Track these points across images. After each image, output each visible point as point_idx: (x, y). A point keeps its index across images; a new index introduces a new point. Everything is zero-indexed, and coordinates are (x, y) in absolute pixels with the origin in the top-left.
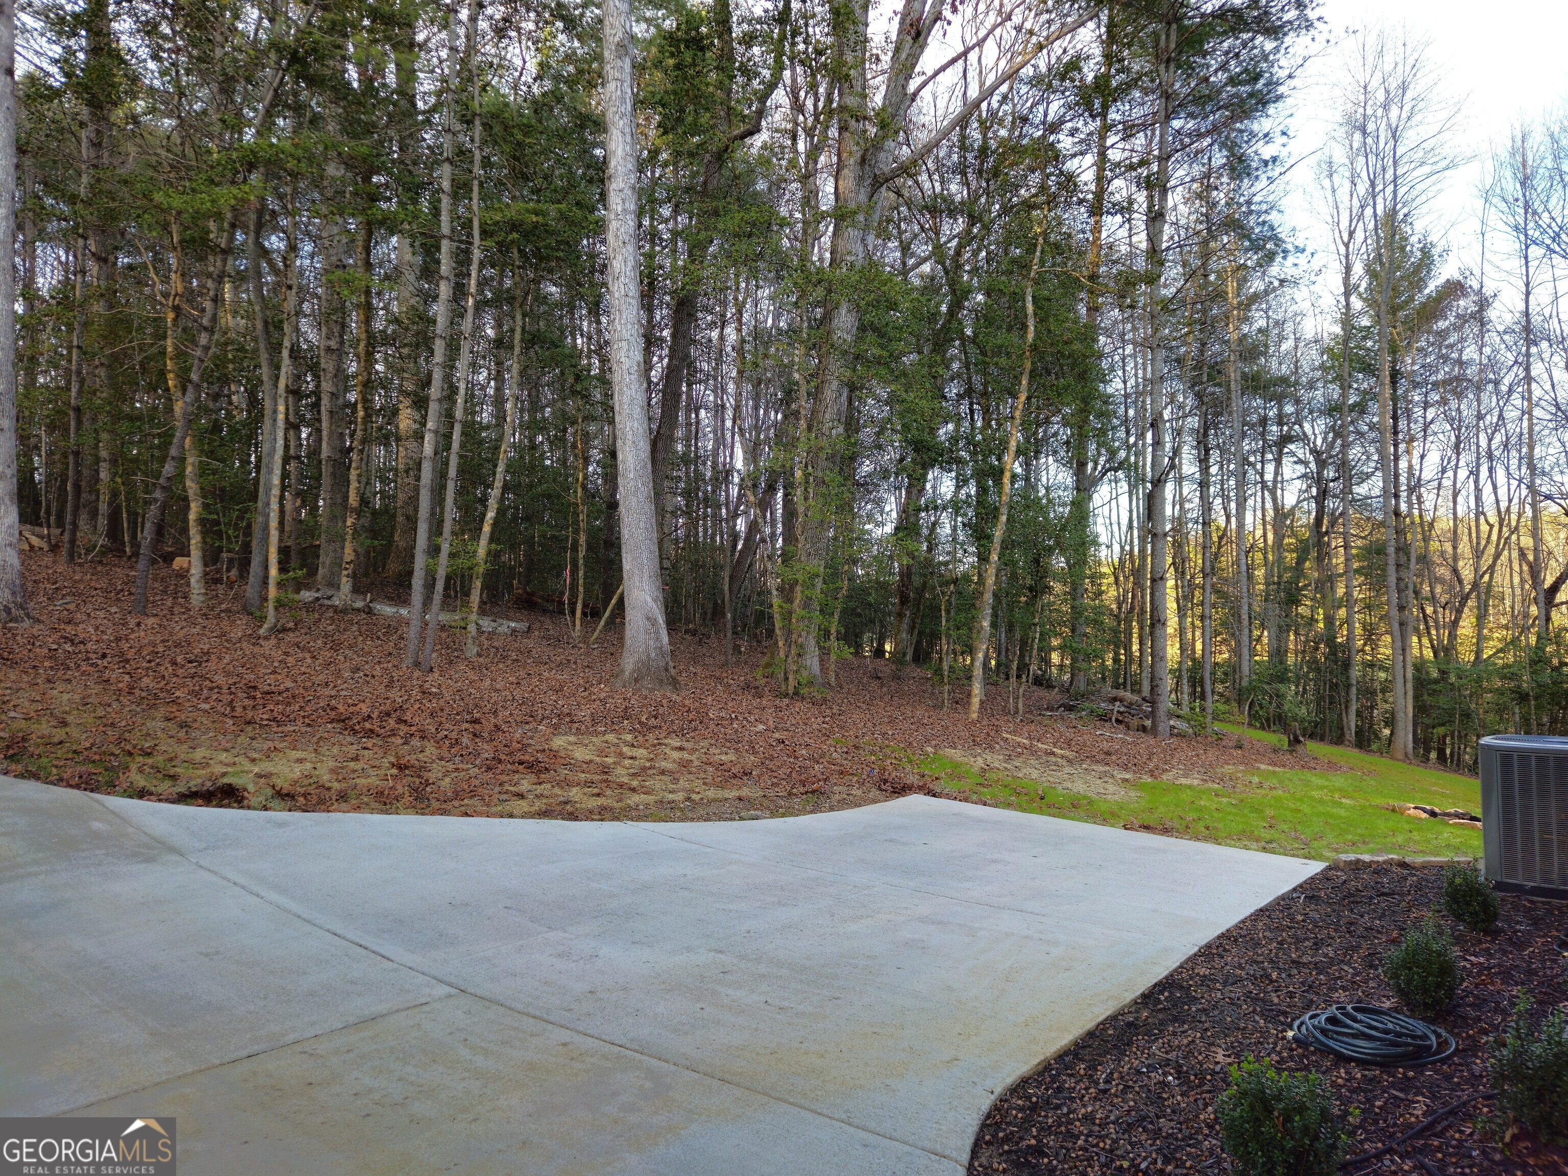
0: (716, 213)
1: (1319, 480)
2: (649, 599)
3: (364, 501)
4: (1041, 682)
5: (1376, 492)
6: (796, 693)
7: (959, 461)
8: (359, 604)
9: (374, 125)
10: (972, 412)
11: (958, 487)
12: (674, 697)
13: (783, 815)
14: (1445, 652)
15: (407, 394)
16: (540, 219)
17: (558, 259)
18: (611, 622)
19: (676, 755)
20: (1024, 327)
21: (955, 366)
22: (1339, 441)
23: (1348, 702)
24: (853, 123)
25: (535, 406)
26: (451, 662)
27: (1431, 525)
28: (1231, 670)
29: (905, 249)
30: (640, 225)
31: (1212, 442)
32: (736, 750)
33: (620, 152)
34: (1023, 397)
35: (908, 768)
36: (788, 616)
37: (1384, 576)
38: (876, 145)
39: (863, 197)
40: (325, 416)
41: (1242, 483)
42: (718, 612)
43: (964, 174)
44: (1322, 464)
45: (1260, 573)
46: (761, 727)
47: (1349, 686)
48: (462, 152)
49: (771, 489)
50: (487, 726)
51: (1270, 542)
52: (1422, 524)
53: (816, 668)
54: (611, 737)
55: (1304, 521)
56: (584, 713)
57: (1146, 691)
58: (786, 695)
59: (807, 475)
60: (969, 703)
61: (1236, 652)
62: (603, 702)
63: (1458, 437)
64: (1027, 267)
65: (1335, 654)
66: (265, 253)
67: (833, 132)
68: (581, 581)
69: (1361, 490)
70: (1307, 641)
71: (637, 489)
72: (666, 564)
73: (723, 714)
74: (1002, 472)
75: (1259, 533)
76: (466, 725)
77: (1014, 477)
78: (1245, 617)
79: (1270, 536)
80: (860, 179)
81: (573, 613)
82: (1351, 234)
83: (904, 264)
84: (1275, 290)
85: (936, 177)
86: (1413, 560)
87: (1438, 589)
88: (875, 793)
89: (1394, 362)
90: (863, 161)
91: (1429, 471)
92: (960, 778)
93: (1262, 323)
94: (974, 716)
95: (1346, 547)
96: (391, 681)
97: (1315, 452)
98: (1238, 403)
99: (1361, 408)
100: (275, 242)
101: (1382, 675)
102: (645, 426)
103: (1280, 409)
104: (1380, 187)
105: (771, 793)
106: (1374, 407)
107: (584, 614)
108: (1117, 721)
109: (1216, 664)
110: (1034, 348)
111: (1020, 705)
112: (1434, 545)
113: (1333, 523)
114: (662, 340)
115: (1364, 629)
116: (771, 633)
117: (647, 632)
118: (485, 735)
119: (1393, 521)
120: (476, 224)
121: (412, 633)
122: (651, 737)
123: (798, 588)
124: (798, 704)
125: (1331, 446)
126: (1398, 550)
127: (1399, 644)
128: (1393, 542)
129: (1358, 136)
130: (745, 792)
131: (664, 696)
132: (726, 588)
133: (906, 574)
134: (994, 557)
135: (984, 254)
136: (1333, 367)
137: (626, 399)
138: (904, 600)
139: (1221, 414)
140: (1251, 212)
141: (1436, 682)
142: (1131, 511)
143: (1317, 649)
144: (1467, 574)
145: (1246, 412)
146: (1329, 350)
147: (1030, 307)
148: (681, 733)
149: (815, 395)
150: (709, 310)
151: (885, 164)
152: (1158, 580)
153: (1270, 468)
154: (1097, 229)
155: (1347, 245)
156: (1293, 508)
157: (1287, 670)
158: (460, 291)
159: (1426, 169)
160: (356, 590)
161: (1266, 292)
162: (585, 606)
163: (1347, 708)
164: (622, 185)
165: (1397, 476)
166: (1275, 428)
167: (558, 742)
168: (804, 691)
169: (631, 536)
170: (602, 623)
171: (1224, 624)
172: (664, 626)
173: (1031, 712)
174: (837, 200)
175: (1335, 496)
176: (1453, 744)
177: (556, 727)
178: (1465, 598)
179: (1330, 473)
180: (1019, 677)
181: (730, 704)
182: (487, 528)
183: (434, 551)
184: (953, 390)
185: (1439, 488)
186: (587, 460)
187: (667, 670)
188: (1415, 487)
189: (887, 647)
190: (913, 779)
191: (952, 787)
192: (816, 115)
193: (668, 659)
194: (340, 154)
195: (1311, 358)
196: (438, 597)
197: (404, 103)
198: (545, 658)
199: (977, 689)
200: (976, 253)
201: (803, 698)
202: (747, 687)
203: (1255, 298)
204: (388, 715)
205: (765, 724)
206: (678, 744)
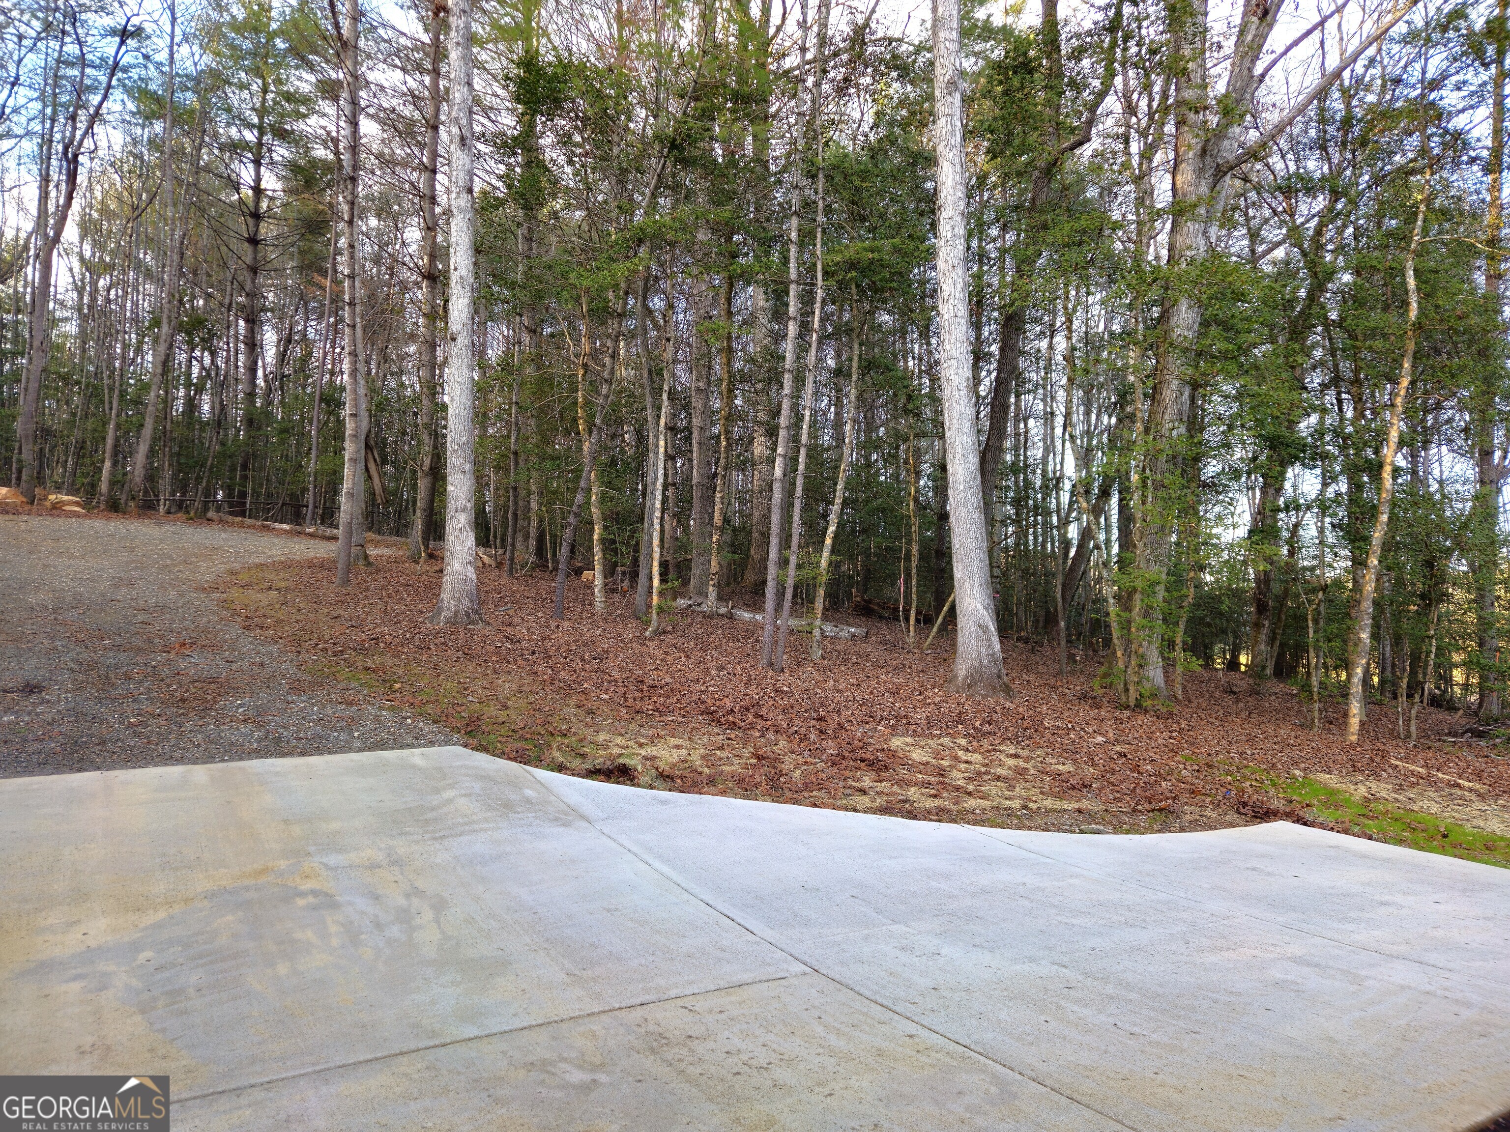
0: (1045, 227)
2: (980, 607)
3: (726, 520)
4: (1440, 704)
6: (1138, 705)
7: (1325, 456)
8: (723, 610)
9: (735, 192)
10: (1340, 402)
11: (1325, 485)
12: (1008, 704)
13: (1128, 832)
15: (761, 424)
16: (876, 255)
17: (891, 289)
18: (943, 629)
19: (1011, 762)
20: (1405, 304)
21: (1318, 353)
24: (1192, 116)
25: (871, 427)
26: (799, 664)
29: (1254, 236)
30: (968, 248)
32: (1075, 760)
33: (950, 183)
34: (1405, 382)
35: (1272, 792)
36: (1126, 625)
38: (1220, 133)
39: (1204, 189)
40: (695, 448)
42: (1050, 620)
46: (1100, 739)
48: (808, 205)
49: (1105, 493)
50: (832, 724)
53: (1160, 680)
54: (946, 740)
56: (920, 716)
58: (1127, 707)
59: (1144, 479)
60: (1346, 724)
62: (938, 706)
64: (1406, 238)
66: (649, 312)
67: (1170, 128)
68: (914, 590)
71: (967, 500)
72: (997, 572)
73: (1059, 723)
74: (1381, 466)
76: (814, 722)
77: (1397, 471)
80: (1201, 171)
81: (907, 619)
83: (1253, 251)
85: (1290, 156)
88: (1231, 816)
90: (1204, 152)
92: (1337, 806)
94: (1354, 738)
96: (750, 679)
100: (657, 302)
102: (974, 439)
105: (1113, 808)
107: (918, 621)
110: (1419, 326)
111: (1413, 728)
114: (990, 355)
116: (1108, 642)
117: (978, 639)
118: (830, 732)
120: (819, 267)
121: (766, 636)
122: (985, 743)
123: (1137, 596)
124: (1141, 717)
130: (1085, 804)
131: (997, 703)
132: (1059, 596)
133: (1264, 580)
134: (1374, 561)
135: (1350, 230)
137: (955, 415)
138: (1262, 608)
147: (1411, 282)
148: (1015, 740)
149: (1154, 395)
150: (1038, 321)
151: (1229, 150)
154: (1496, 188)
158: (805, 328)
160: (720, 598)
162: (918, 613)
164: (951, 213)
167: (897, 743)
168: (1147, 703)
169: (962, 545)
170: (935, 629)
172: (995, 633)
173: (1427, 737)
174: (1174, 196)
177: (894, 728)
180: (1410, 696)
181: (1066, 714)
182: (828, 541)
183: (784, 562)
184: (1315, 380)
186: (918, 474)
187: (999, 677)
189: (1243, 659)
190: (1277, 804)
191: (1326, 816)
192: (1151, 115)
193: (1001, 666)
194: (707, 221)
196: (787, 604)
197: (759, 169)
198: (882, 662)
199: (1355, 708)
200: (1340, 231)
201: (1146, 711)
202: (1083, 697)
204: (747, 709)
205: (1104, 736)
206: (1013, 752)
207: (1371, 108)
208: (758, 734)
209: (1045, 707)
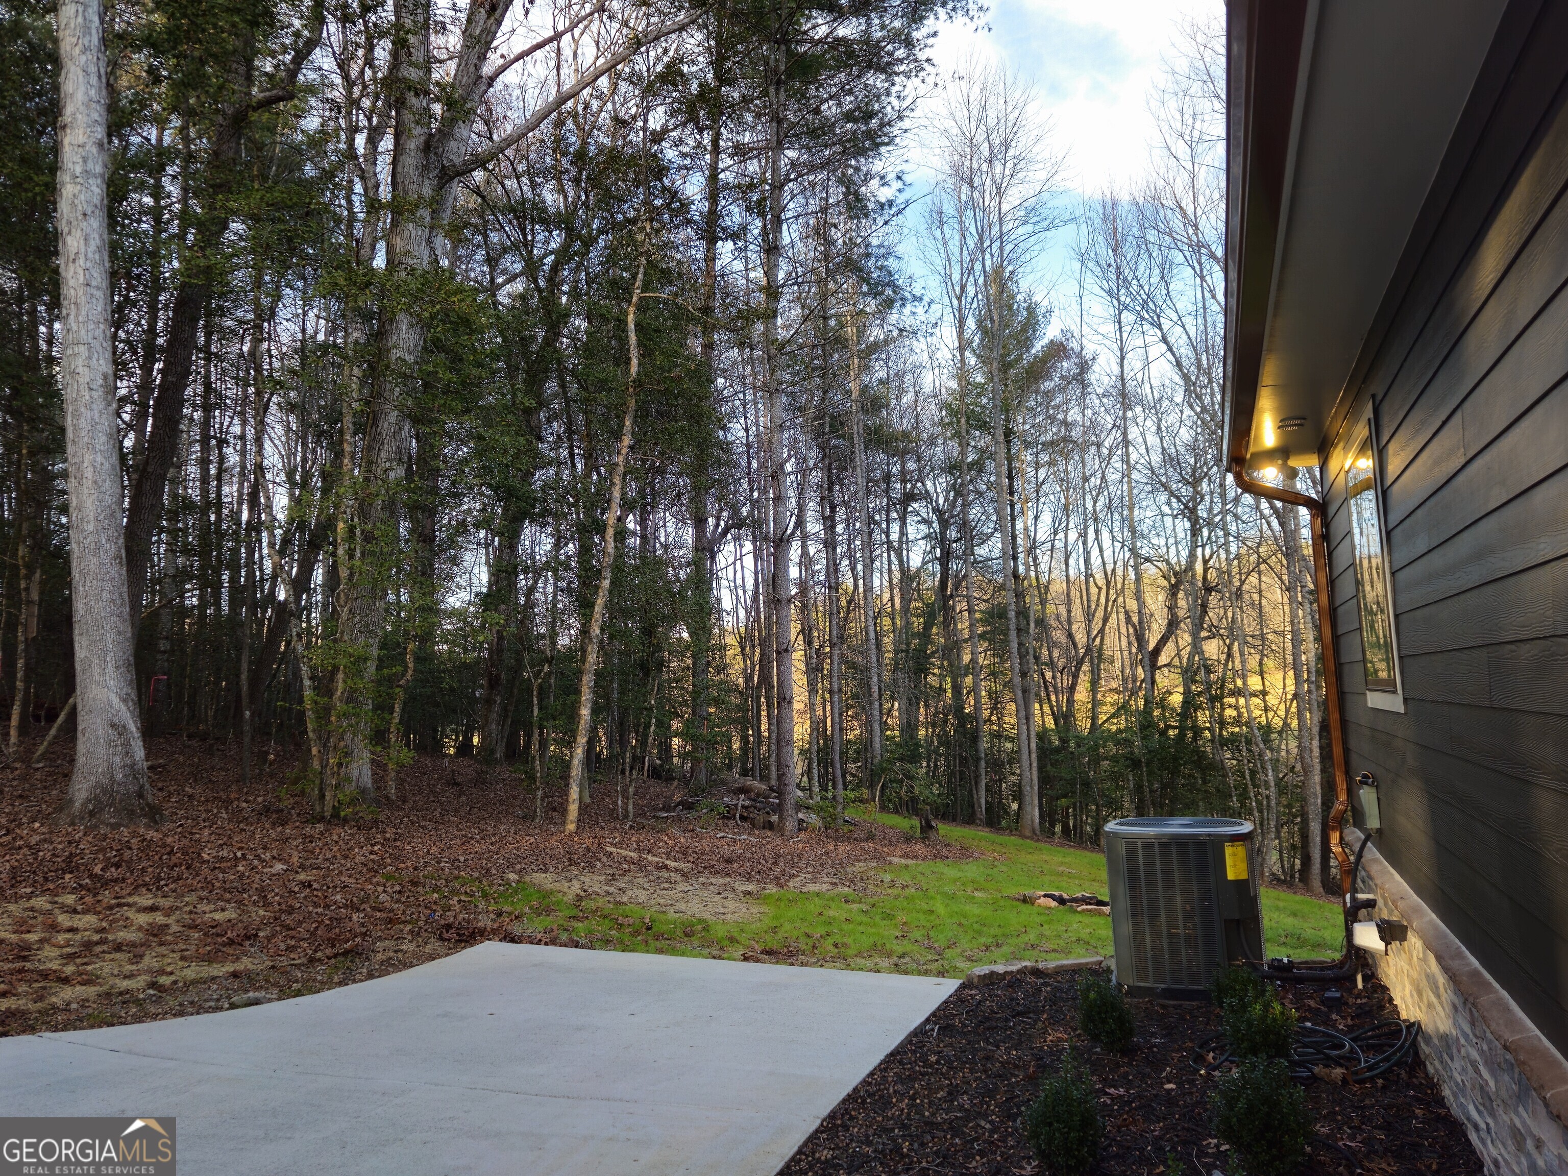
1: (941, 540)
2: (115, 699)
4: (661, 774)
5: (996, 553)
6: (335, 815)
12: (151, 834)
13: (299, 994)
14: (1065, 718)
19: (143, 919)
22: (960, 501)
23: (977, 777)
24: (413, 98)
27: (1047, 588)
28: (864, 747)
29: (492, 262)
31: (838, 499)
32: (240, 902)
34: (626, 441)
35: (482, 905)
36: (324, 713)
37: (1006, 642)
38: (446, 130)
39: (427, 190)
41: (869, 545)
44: (945, 525)
45: (888, 641)
46: (279, 867)
47: (978, 760)
51: (898, 606)
52: (1038, 586)
53: (367, 779)
54: (40, 902)
55: (929, 583)
57: (774, 782)
58: (321, 819)
59: (351, 530)
60: (564, 812)
61: (868, 726)
62: (34, 849)
63: (1066, 498)
64: (629, 290)
65: (963, 726)
68: (21, 674)
69: (982, 551)
70: (936, 714)
71: (99, 546)
73: (224, 853)
75: (886, 596)
78: (875, 689)
79: (897, 600)
80: (424, 169)
82: (963, 288)
84: (894, 340)
86: (1032, 625)
87: (1056, 654)
88: (434, 945)
89: (1008, 420)
90: (427, 147)
91: (1043, 532)
92: (548, 911)
93: (882, 374)
94: (571, 827)
95: (970, 611)
97: (937, 510)
98: (860, 458)
99: (978, 467)
101: (1009, 745)
103: (903, 466)
104: (987, 243)
105: (283, 962)
106: (990, 466)
107: (23, 719)
108: (742, 818)
109: (848, 741)
110: (638, 383)
111: (631, 807)
112: (1050, 608)
113: (957, 587)
115: (990, 698)
117: (109, 744)
119: (1011, 583)
122: (107, 897)
123: (340, 676)
124: (337, 830)
125: (953, 505)
126: (1018, 614)
127: (1023, 713)
128: (1013, 607)
129: (965, 189)
130: (245, 964)
132: (244, 677)
133: (497, 651)
134: (597, 629)
136: (951, 423)
138: (493, 683)
139: (846, 469)
140: (868, 255)
141: (1058, 750)
142: (756, 573)
143: (946, 721)
144: (1081, 638)
145: (870, 469)
146: (946, 406)
147: (633, 337)
148: (156, 886)
151: (455, 153)
152: (784, 651)
153: (895, 528)
154: (711, 257)
155: (959, 299)
156: (919, 570)
157: (917, 745)
159: (1029, 228)
161: (886, 342)
163: (977, 783)
164: (82, 139)
165: (1014, 537)
166: (898, 485)
168: (347, 812)
170: (53, 731)
171: (855, 697)
172: (137, 734)
173: (643, 815)
174: (394, 190)
175: (958, 557)
176: (1075, 816)
178: (1080, 663)
179: (952, 534)
181: (236, 838)
185: (1052, 550)
187: (140, 795)
188: (1031, 549)
189: (476, 740)
190: (485, 921)
191: (535, 926)
193: (144, 780)
195: (931, 413)
201: (345, 821)
202: (267, 810)
203: (875, 347)
205: (286, 862)
206: (149, 903)
209: (206, 832)
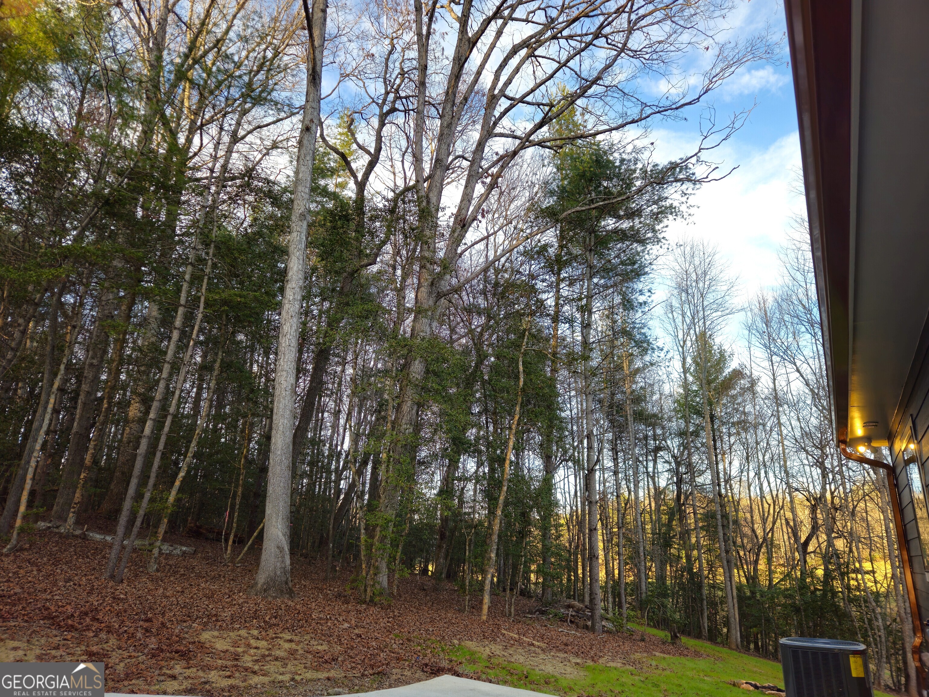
0: (347, 304)
1: (677, 473)
2: (280, 534)
3: (96, 461)
4: (525, 593)
5: (708, 481)
6: (372, 600)
7: (480, 452)
8: (78, 532)
9: (148, 241)
11: (478, 467)
12: (290, 603)
13: (357, 692)
14: (753, 579)
15: (140, 395)
16: (243, 300)
17: (249, 322)
18: (251, 548)
19: (287, 646)
20: (518, 378)
21: (478, 395)
22: (686, 452)
23: (702, 610)
24: (428, 265)
25: (220, 405)
26: (136, 576)
27: (738, 502)
28: (636, 587)
29: (453, 330)
30: (302, 307)
31: (619, 447)
32: (329, 642)
33: (295, 268)
34: (517, 417)
35: (442, 656)
36: (369, 547)
37: (716, 532)
38: (440, 276)
39: (431, 303)
40: (79, 406)
41: (636, 473)
42: (323, 542)
43: (485, 294)
44: (678, 464)
45: (648, 527)
46: (346, 625)
47: (702, 600)
48: (200, 260)
49: (365, 463)
50: (156, 624)
51: (653, 508)
52: (733, 501)
53: (385, 584)
54: (243, 632)
55: (671, 496)
56: (226, 614)
57: (587, 602)
58: (365, 602)
59: (389, 457)
60: (481, 609)
61: (637, 576)
62: (241, 606)
63: (747, 453)
64: (520, 346)
65: (693, 580)
66: (62, 305)
67: (416, 268)
68: (235, 520)
69: (700, 480)
70: (677, 571)
71: (281, 461)
72: (294, 509)
73: (321, 616)
74: (504, 460)
75: (647, 502)
76: (141, 623)
77: (511, 462)
78: (642, 554)
79: (653, 505)
80: (430, 293)
81: (227, 541)
82: (684, 342)
83: (451, 337)
84: (648, 367)
85: (471, 295)
86: (731, 523)
87: (745, 541)
88: (419, 674)
89: (711, 410)
90: (432, 284)
91: (734, 472)
92: (475, 662)
93: (642, 384)
94: (484, 618)
95: (695, 513)
96: (92, 589)
97: (673, 456)
98: (632, 427)
99: (696, 434)
100: (69, 299)
101: (720, 593)
102: (292, 422)
103: (654, 432)
104: (696, 320)
105: (350, 675)
106: (703, 434)
107: (234, 542)
108: (571, 622)
109: (627, 583)
110: (523, 390)
111: (513, 610)
112: (741, 514)
113: (687, 498)
114: (308, 371)
115: (708, 564)
116: (357, 556)
117: (276, 557)
118: (154, 630)
119: (718, 499)
120: (202, 299)
121: (113, 554)
122: (271, 632)
123: (378, 529)
124: (372, 608)
125: (682, 454)
126: (722, 516)
127: (728, 574)
128: (719, 512)
129: (684, 294)
130: (332, 674)
131: (283, 602)
132: (331, 527)
133: (445, 520)
134: (499, 512)
135: (495, 336)
136: (680, 411)
137: (281, 406)
138: (442, 536)
139: (623, 432)
140: (635, 328)
141: (749, 598)
142: (576, 486)
143: (683, 576)
144: (760, 532)
145: (636, 432)
146: (677, 401)
147: (521, 368)
148: (292, 629)
149: (398, 408)
150: (338, 356)
151: (444, 286)
152: (593, 530)
153: (651, 464)
154: (556, 329)
155: (683, 347)
156: (665, 488)
157: (666, 588)
158: (185, 335)
159: (719, 313)
160: (78, 523)
161: (644, 368)
162: (235, 536)
163: (702, 614)
164: (294, 286)
165: (718, 473)
166: (652, 442)
167: (206, 636)
168: (377, 599)
169: (274, 491)
170: (246, 549)
171: (630, 558)
172: (288, 552)
173: (518, 615)
174: (416, 303)
175: (686, 483)
176: (762, 639)
177: (205, 624)
178: (760, 547)
179: (683, 469)
180: (511, 590)
181: (327, 608)
182: (177, 483)
183: (139, 496)
184: (476, 409)
185: (740, 481)
186: (250, 441)
187: (286, 583)
188: (728, 480)
189: (430, 567)
190: (444, 663)
191: (469, 669)
192: (407, 259)
193: (288, 575)
194: (124, 255)
195: (669, 405)
196: (135, 530)
197: (170, 231)
198: (204, 573)
199: (487, 599)
200: (491, 336)
201: (376, 604)
202: (339, 596)
203: (638, 371)
204: (86, 614)
205: (349, 623)
206: (289, 638)
207: (507, 281)
208: (92, 634)
209: (314, 604)
